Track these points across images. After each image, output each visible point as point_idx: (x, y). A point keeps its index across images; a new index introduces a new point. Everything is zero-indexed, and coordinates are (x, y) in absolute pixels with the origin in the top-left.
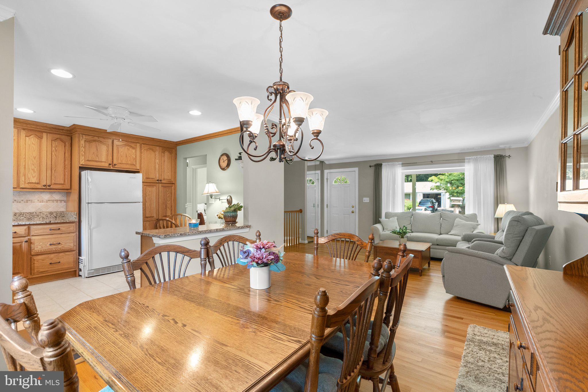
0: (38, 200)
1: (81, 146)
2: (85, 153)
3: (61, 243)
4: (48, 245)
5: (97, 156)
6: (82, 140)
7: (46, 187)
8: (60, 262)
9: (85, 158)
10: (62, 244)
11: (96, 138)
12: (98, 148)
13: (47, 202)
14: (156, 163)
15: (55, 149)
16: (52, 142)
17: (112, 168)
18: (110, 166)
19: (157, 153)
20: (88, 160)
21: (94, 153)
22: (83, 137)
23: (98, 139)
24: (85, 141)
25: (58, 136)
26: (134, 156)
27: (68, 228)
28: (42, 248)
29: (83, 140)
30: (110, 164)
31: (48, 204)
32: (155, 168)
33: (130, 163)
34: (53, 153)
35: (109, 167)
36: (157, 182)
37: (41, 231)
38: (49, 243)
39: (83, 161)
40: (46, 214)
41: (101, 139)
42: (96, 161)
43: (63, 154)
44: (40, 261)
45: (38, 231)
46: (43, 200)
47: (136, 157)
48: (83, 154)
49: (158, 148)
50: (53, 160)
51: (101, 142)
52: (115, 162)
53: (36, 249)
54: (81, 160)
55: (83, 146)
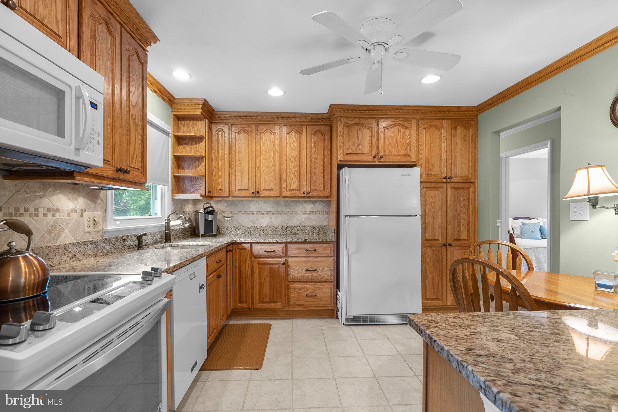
0: (302, 212)
1: (339, 134)
2: (343, 145)
3: (317, 269)
4: (304, 271)
5: (358, 146)
6: (340, 125)
7: (306, 195)
8: (316, 296)
9: (343, 151)
10: (318, 271)
11: (357, 120)
12: (359, 134)
13: (310, 214)
14: (443, 148)
15: (315, 145)
16: (311, 137)
17: (377, 163)
18: (375, 160)
19: (444, 131)
20: (347, 154)
21: (354, 143)
22: (340, 121)
23: (359, 121)
24: (344, 127)
25: (317, 128)
26: (408, 141)
27: (324, 250)
28: (298, 273)
29: (341, 125)
30: (374, 157)
31: (311, 215)
32: (441, 157)
33: (401, 152)
34: (313, 151)
35: (373, 161)
36: (444, 180)
37: (297, 252)
38: (305, 269)
39: (342, 156)
40: (309, 228)
41: (363, 121)
42: (357, 154)
43: (323, 150)
44: (296, 290)
45: (294, 251)
46: (306, 212)
47: (410, 141)
48: (342, 145)
49: (444, 122)
50: (312, 159)
51: (362, 124)
52: (381, 153)
53: (292, 274)
54: (339, 154)
55: (342, 134)
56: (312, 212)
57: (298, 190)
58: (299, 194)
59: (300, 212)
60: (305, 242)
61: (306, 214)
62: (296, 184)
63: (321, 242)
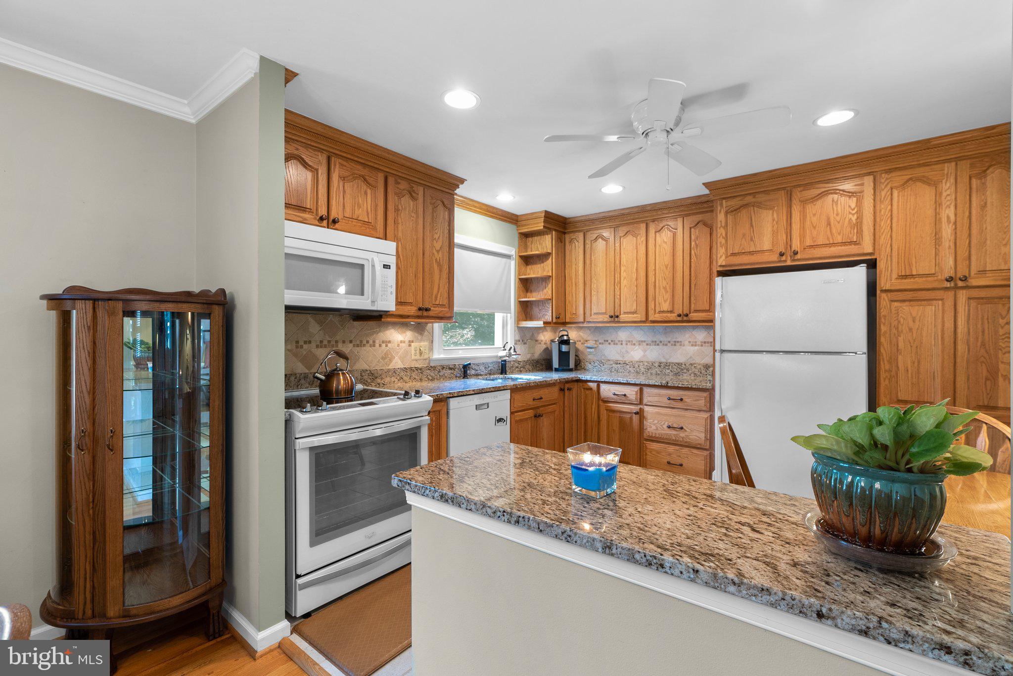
0: (690, 342)
1: (719, 226)
2: (726, 241)
3: (684, 427)
4: (665, 426)
5: (752, 240)
6: (720, 212)
7: (683, 318)
8: (681, 465)
9: (726, 250)
10: (685, 430)
11: (749, 199)
12: (753, 218)
13: (702, 346)
14: (944, 220)
15: (696, 243)
16: (690, 232)
17: (789, 263)
18: (784, 258)
19: (947, 187)
20: (733, 254)
21: (744, 235)
22: (721, 205)
23: (754, 200)
24: (727, 213)
25: (699, 217)
26: (854, 218)
27: (696, 401)
28: (657, 429)
29: (722, 210)
30: (782, 254)
32: (937, 239)
33: (839, 239)
34: (693, 252)
35: (780, 261)
36: (948, 285)
37: (656, 399)
38: (666, 424)
39: (724, 257)
41: (761, 198)
42: (751, 253)
43: (709, 249)
44: (654, 453)
45: (651, 398)
46: (696, 342)
47: (860, 219)
48: (723, 241)
49: (949, 168)
50: (692, 265)
51: (760, 203)
52: (796, 245)
53: (649, 429)
54: (719, 256)
55: (723, 225)
56: (705, 343)
57: (671, 312)
58: (673, 316)
59: (686, 343)
60: (666, 387)
61: (696, 346)
62: (668, 302)
63: (688, 387)
